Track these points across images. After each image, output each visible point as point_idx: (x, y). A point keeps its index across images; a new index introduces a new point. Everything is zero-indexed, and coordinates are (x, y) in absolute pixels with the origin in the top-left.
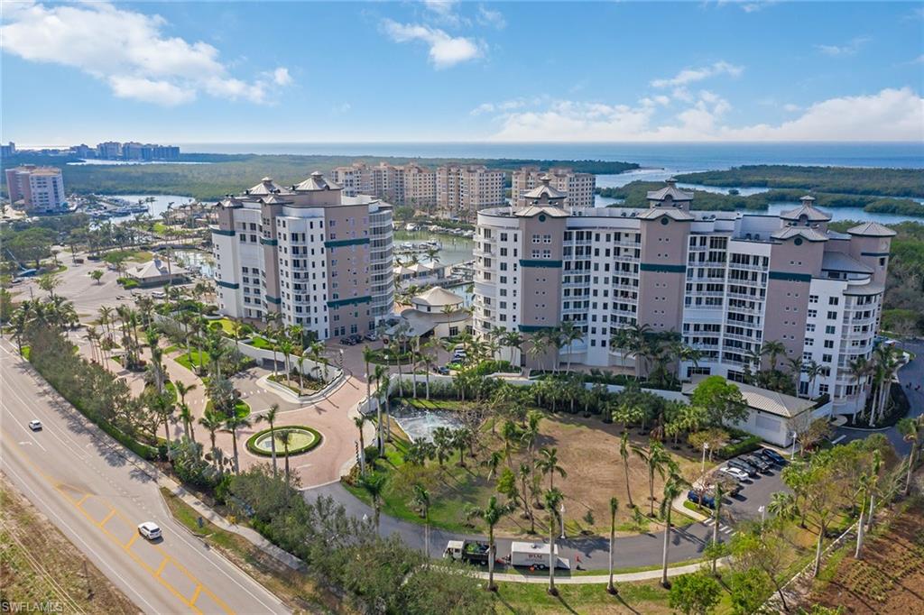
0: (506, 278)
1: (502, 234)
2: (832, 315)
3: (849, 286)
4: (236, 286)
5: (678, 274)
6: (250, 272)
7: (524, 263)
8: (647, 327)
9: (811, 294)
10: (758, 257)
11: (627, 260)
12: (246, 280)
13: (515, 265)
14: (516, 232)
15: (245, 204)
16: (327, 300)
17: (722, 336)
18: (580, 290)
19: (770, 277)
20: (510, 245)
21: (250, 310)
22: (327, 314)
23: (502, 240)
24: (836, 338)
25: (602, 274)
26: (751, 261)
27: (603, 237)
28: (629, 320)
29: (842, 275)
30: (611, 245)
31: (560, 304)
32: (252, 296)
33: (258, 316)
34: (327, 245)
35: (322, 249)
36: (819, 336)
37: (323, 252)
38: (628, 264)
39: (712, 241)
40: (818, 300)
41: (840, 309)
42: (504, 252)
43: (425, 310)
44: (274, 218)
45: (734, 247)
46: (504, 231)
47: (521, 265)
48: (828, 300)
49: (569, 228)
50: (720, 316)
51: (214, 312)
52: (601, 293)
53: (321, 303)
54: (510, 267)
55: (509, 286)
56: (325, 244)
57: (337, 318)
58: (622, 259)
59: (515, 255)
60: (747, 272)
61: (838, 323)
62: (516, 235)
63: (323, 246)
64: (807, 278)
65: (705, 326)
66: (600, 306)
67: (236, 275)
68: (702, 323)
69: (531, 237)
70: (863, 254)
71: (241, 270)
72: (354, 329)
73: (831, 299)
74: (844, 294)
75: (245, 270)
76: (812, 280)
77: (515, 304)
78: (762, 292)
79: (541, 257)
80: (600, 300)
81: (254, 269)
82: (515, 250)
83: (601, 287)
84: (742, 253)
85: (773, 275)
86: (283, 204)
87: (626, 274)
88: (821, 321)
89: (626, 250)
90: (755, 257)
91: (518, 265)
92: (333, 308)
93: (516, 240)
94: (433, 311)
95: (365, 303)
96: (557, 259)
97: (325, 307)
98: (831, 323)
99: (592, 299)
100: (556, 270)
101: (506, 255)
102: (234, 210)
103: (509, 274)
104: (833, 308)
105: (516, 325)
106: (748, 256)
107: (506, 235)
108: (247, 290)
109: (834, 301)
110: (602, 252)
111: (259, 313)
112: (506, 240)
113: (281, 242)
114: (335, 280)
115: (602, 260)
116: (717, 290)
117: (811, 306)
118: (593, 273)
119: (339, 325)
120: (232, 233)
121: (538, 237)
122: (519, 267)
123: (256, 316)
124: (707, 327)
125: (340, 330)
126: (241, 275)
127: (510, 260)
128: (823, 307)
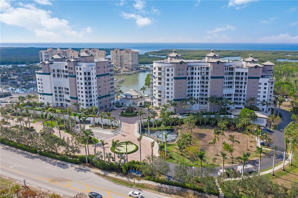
0: (169, 84)
1: (167, 69)
2: (265, 88)
3: (270, 80)
4: (52, 95)
5: (222, 79)
6: (57, 88)
7: (175, 78)
8: (215, 96)
9: (259, 82)
10: (243, 73)
11: (204, 76)
12: (56, 92)
13: (172, 79)
14: (172, 68)
15: (54, 62)
16: (97, 97)
17: (233, 97)
18: (190, 86)
19: (248, 78)
20: (170, 73)
21: (57, 103)
22: (97, 101)
23: (167, 71)
24: (266, 95)
25: (197, 81)
26: (241, 74)
27: (197, 69)
28: (204, 95)
29: (264, 77)
30: (200, 71)
31: (186, 91)
32: (58, 98)
33: (61, 105)
34: (97, 76)
35: (95, 78)
36: (262, 94)
37: (96, 79)
38: (204, 77)
39: (229, 69)
40: (261, 84)
41: (267, 86)
42: (168, 75)
43: (130, 97)
44: (75, 67)
45: (237, 70)
46: (168, 68)
47: (174, 79)
48: (264, 84)
49: (188, 66)
50: (233, 91)
51: (42, 106)
52: (197, 87)
53: (96, 98)
54: (170, 80)
55: (170, 87)
56: (96, 75)
57: (101, 103)
58: (202, 75)
59: (172, 76)
60: (239, 77)
61: (267, 90)
62: (172, 69)
63: (96, 77)
64: (258, 78)
65: (227, 94)
66: (196, 91)
67: (51, 91)
68: (226, 94)
69: (178, 70)
70: (268, 71)
71: (53, 88)
72: (106, 107)
73: (265, 83)
74: (269, 82)
75: (55, 88)
76: (260, 78)
77: (172, 92)
78: (245, 83)
79: (181, 76)
80: (196, 89)
81: (59, 87)
82: (172, 74)
83: (197, 85)
84: (238, 72)
85: (249, 78)
86: (77, 62)
87: (203, 80)
88: (262, 90)
89: (203, 73)
90: (242, 73)
91: (173, 79)
92: (99, 99)
93: (172, 71)
94: (133, 97)
95: (108, 97)
96: (185, 76)
97: (97, 99)
98: (265, 90)
99: (194, 89)
100: (185, 80)
101: (169, 76)
102: (50, 65)
103: (170, 82)
104: (265, 86)
105: (172, 99)
106: (240, 72)
107: (169, 69)
108: (56, 96)
109: (266, 84)
110: (197, 74)
111: (62, 104)
112: (169, 71)
113: (78, 76)
114: (100, 89)
115: (197, 76)
116: (231, 83)
117: (260, 86)
118: (194, 81)
119: (101, 105)
120: (49, 74)
121: (180, 69)
122: (173, 80)
123: (60, 106)
124: (228, 95)
125: (102, 107)
126: (54, 90)
127: (170, 77)
128: (262, 86)
